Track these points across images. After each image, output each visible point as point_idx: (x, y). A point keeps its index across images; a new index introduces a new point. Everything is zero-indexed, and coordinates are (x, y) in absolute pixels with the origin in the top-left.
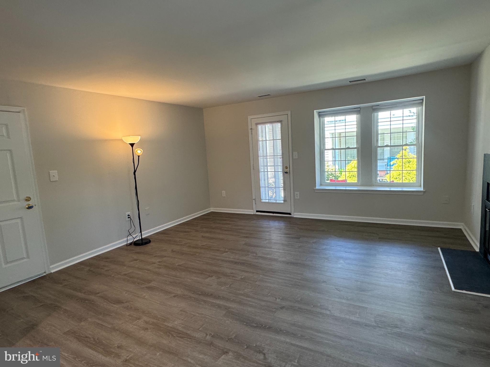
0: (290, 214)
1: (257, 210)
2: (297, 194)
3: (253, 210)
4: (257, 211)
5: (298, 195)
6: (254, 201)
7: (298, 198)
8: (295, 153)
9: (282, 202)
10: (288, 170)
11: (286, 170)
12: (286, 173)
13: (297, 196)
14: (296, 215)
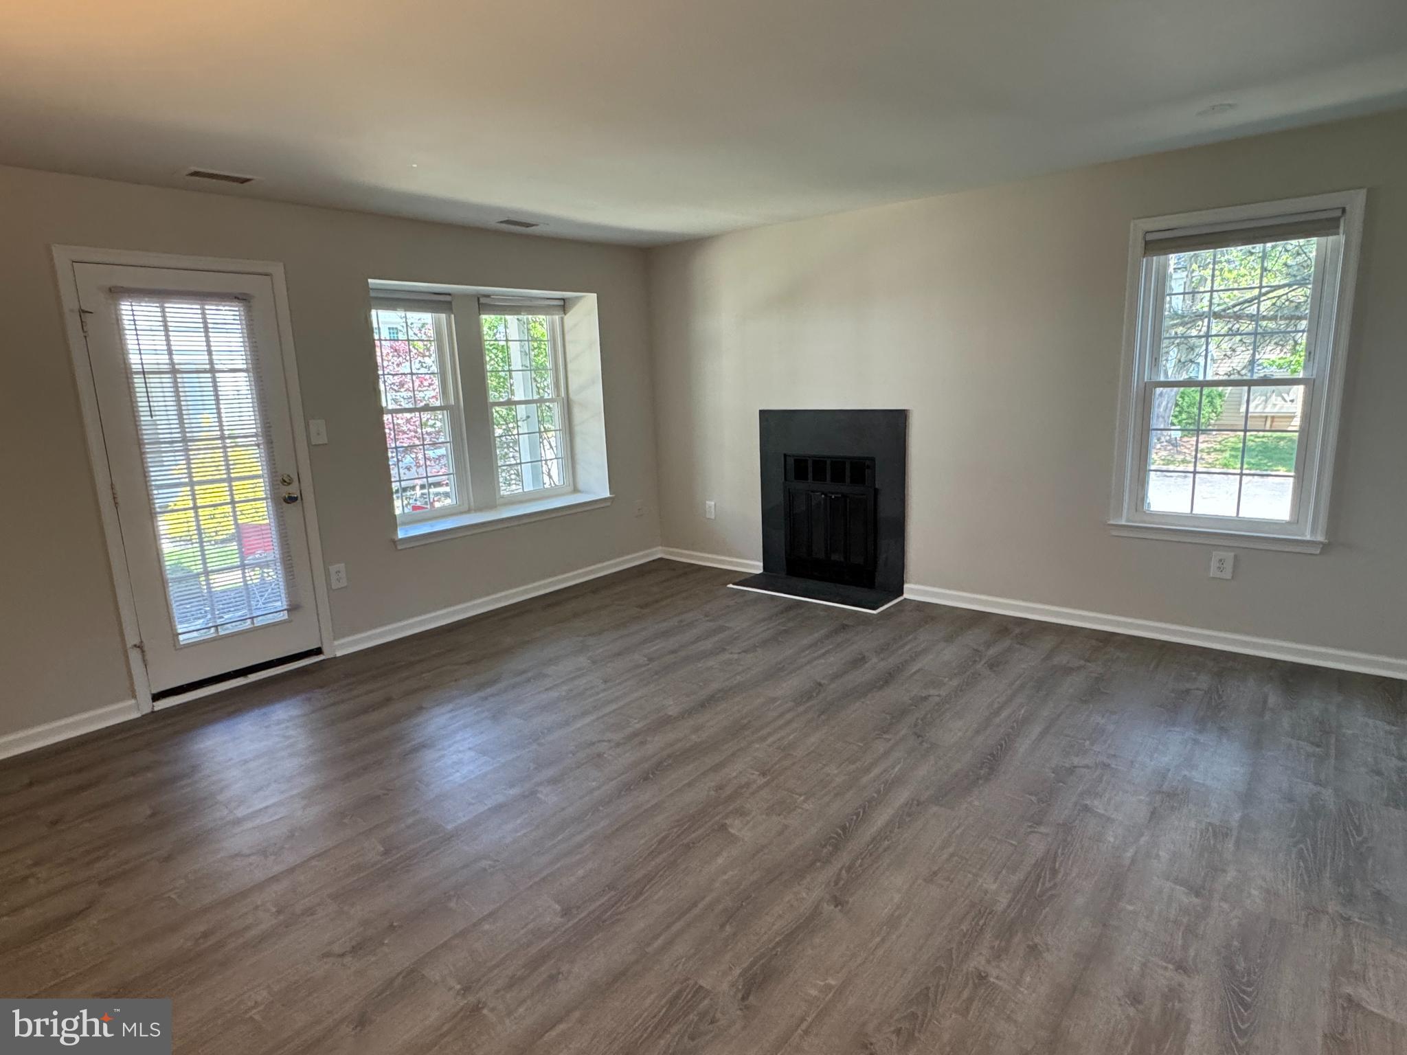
0: (318, 651)
1: (155, 691)
2: (339, 572)
3: (134, 697)
4: (157, 697)
5: (343, 574)
6: (134, 656)
7: (344, 583)
8: (318, 426)
9: (284, 616)
10: (293, 490)
11: (285, 491)
12: (291, 500)
13: (338, 580)
14: (342, 647)
